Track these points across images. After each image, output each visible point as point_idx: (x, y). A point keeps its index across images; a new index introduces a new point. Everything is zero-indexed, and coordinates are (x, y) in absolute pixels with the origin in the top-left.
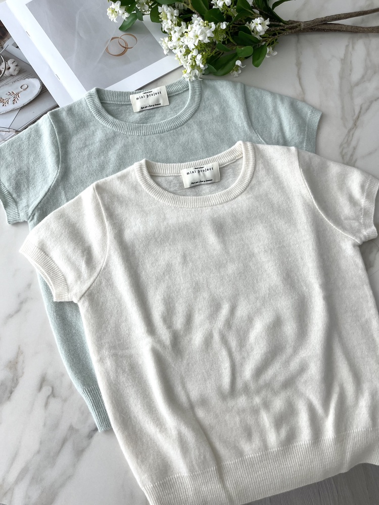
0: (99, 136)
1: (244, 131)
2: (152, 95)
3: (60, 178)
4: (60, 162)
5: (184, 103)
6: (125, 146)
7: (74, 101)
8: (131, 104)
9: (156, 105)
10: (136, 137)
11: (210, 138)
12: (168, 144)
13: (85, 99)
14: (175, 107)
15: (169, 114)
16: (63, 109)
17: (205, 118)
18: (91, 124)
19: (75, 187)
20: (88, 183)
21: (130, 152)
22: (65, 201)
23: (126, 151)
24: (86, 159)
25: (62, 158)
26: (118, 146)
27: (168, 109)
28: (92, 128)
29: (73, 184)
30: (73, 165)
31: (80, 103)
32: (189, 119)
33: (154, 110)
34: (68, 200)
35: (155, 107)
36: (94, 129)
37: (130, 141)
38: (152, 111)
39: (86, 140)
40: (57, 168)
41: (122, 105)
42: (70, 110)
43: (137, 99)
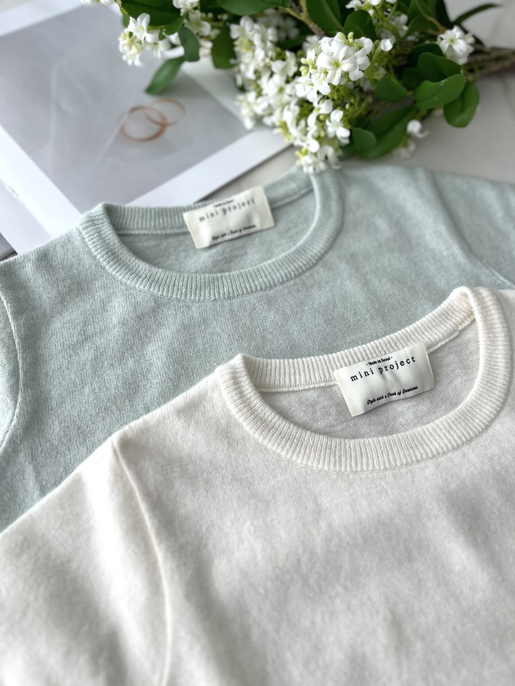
0: (119, 309)
1: (458, 265)
2: (235, 208)
3: (20, 431)
4: (21, 386)
5: (307, 220)
6: (185, 327)
7: (53, 239)
8: (187, 233)
9: (245, 229)
10: (209, 305)
11: (385, 287)
12: (288, 311)
13: (78, 230)
14: (289, 229)
15: (277, 246)
16: (26, 257)
17: (362, 247)
18: (97, 284)
19: (63, 448)
20: (99, 435)
21: (199, 341)
22: (36, 493)
23: (190, 341)
24: (90, 372)
25: (25, 375)
26: (168, 331)
27: (273, 235)
28: (100, 294)
29: (56, 443)
30: (56, 388)
31: (68, 240)
32: (326, 252)
33: (241, 241)
34: (43, 491)
35: (244, 232)
36: (104, 297)
37: (196, 315)
38: (237, 243)
39: (85, 323)
40: (11, 403)
41: (167, 236)
42: (44, 258)
43: (202, 219)
